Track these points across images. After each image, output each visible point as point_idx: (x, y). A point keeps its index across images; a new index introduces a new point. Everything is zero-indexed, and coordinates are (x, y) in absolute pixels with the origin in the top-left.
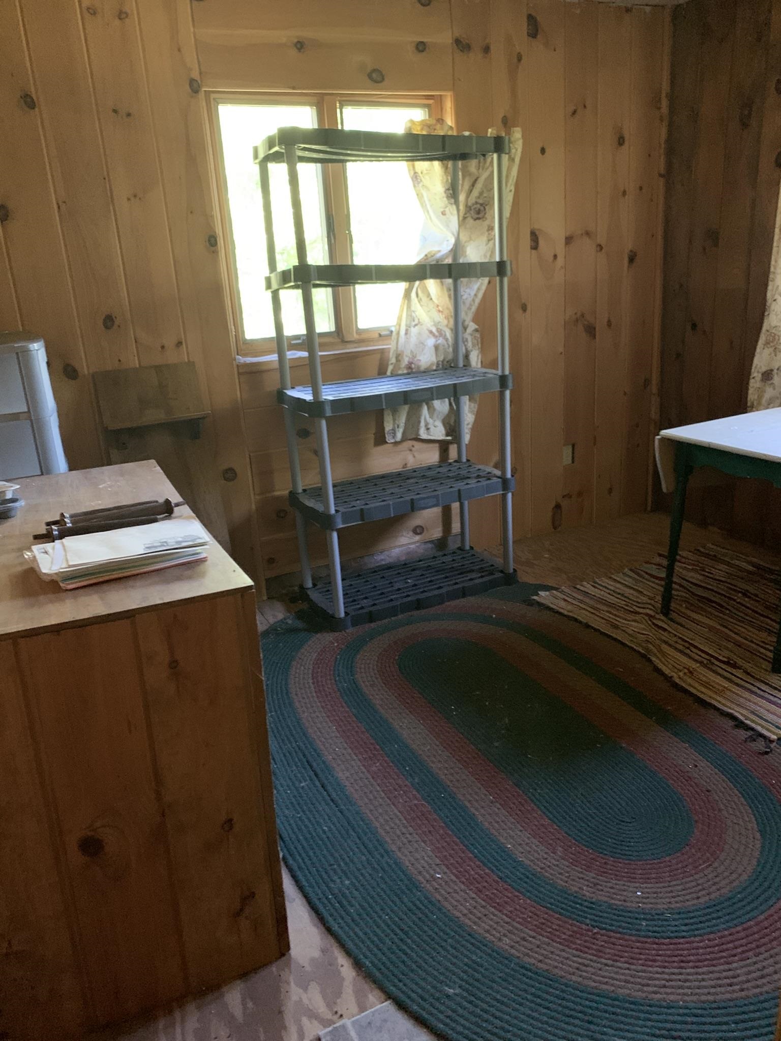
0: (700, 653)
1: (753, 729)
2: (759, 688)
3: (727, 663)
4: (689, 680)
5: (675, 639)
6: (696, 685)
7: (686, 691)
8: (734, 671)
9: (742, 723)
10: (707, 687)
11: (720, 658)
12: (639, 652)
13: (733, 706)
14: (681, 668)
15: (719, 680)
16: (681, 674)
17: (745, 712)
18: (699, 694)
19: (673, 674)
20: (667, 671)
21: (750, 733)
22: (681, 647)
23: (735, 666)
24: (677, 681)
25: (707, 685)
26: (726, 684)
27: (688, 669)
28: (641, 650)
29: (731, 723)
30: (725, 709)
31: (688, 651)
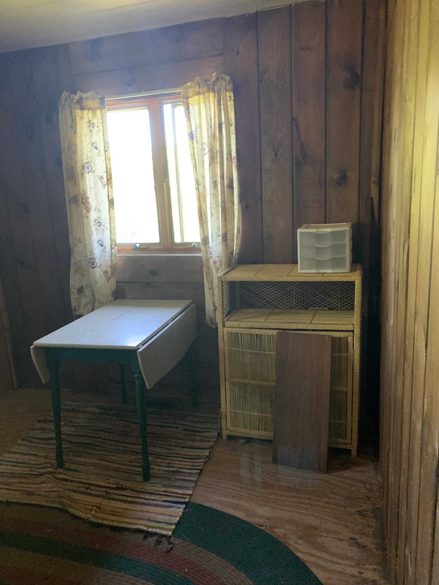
0: (97, 488)
1: (156, 534)
2: (144, 499)
3: (118, 488)
4: (101, 515)
5: (76, 485)
6: (107, 516)
7: (102, 525)
8: (123, 493)
9: (147, 532)
10: (114, 515)
11: (112, 486)
12: (56, 508)
13: (136, 521)
14: (91, 507)
15: (119, 504)
16: (93, 512)
17: (145, 522)
18: (111, 524)
19: (88, 516)
20: (83, 515)
21: (155, 538)
22: (83, 490)
23: (122, 489)
24: (93, 520)
25: (113, 513)
26: (125, 506)
27: (96, 507)
28: (56, 506)
29: (141, 536)
30: (132, 527)
31: (89, 491)
